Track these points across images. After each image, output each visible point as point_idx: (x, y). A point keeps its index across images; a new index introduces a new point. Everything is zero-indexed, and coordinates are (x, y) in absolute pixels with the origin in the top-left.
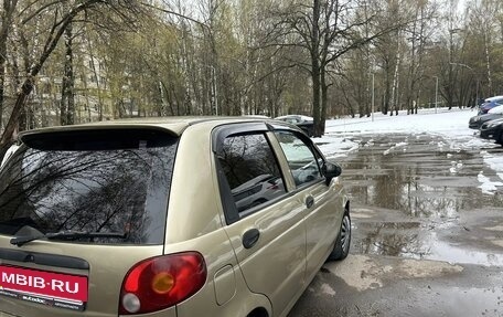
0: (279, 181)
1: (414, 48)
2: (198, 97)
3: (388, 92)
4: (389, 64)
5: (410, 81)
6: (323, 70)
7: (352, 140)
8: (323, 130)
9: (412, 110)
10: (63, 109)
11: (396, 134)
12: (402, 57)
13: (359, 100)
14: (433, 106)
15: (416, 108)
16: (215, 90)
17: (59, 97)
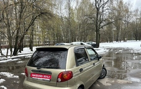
0: (87, 59)
1: (125, 24)
2: (65, 36)
3: (118, 36)
4: (118, 28)
5: (124, 33)
6: (99, 30)
7: (107, 49)
8: (99, 46)
9: (125, 41)
10: (30, 39)
11: (120, 48)
12: (122, 26)
13: (110, 38)
14: (131, 40)
15: (126, 40)
16: (69, 34)
17: (29, 36)
